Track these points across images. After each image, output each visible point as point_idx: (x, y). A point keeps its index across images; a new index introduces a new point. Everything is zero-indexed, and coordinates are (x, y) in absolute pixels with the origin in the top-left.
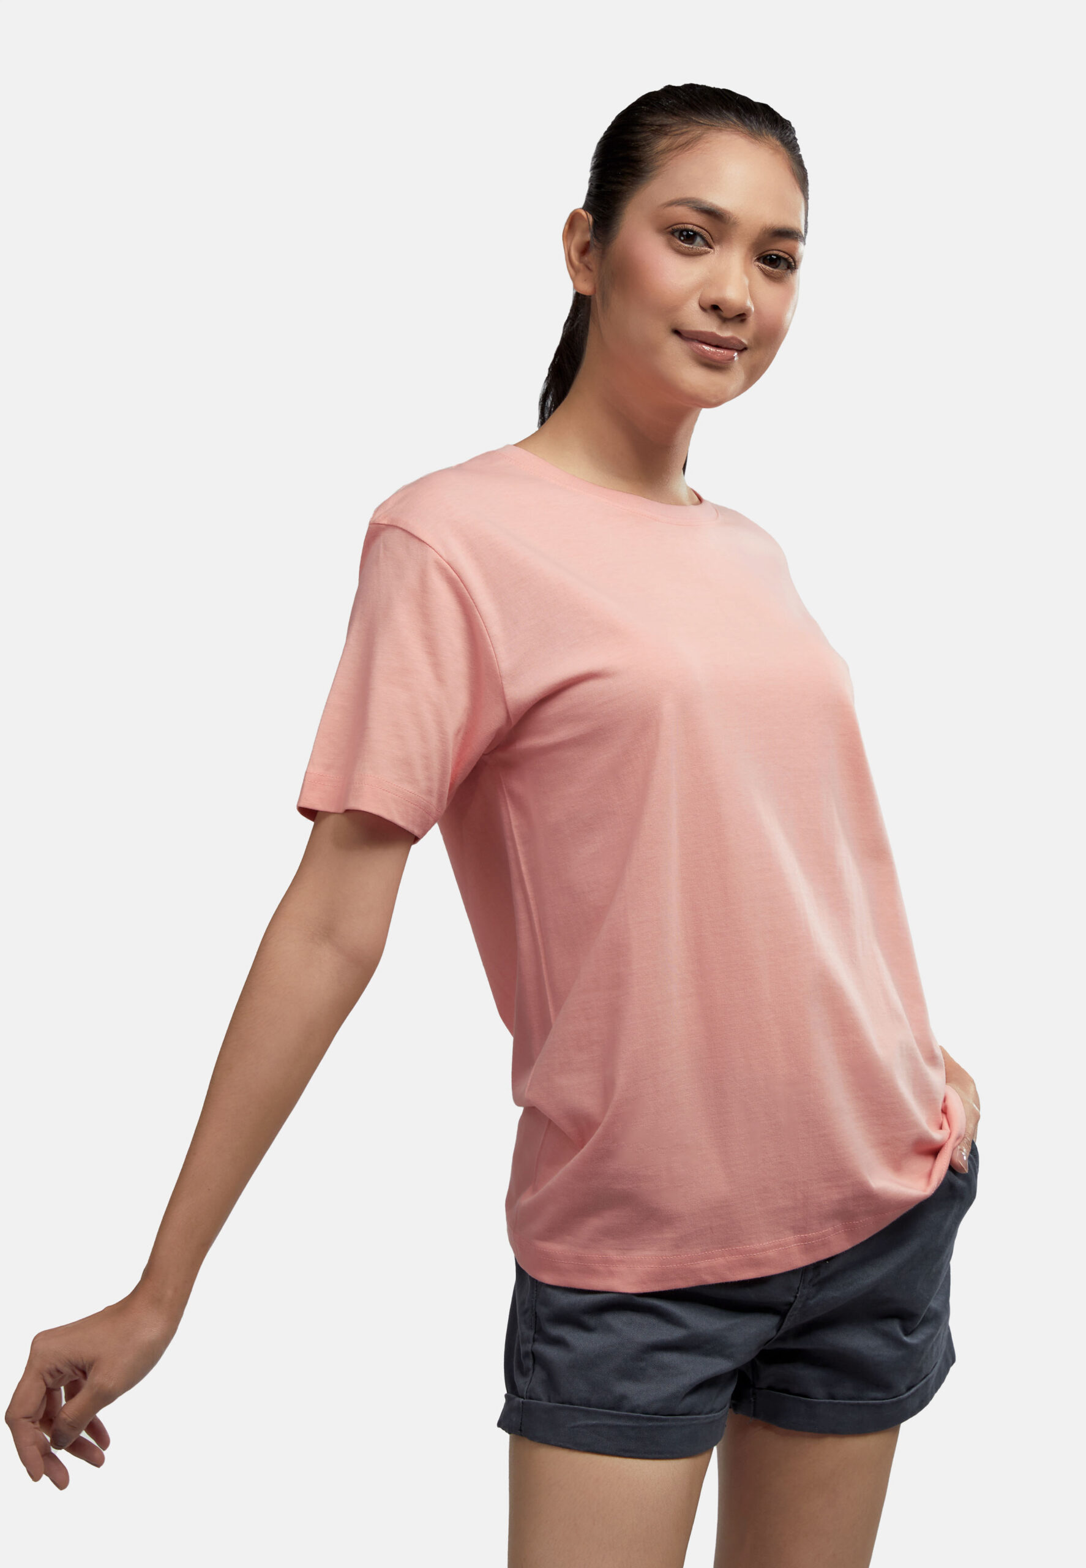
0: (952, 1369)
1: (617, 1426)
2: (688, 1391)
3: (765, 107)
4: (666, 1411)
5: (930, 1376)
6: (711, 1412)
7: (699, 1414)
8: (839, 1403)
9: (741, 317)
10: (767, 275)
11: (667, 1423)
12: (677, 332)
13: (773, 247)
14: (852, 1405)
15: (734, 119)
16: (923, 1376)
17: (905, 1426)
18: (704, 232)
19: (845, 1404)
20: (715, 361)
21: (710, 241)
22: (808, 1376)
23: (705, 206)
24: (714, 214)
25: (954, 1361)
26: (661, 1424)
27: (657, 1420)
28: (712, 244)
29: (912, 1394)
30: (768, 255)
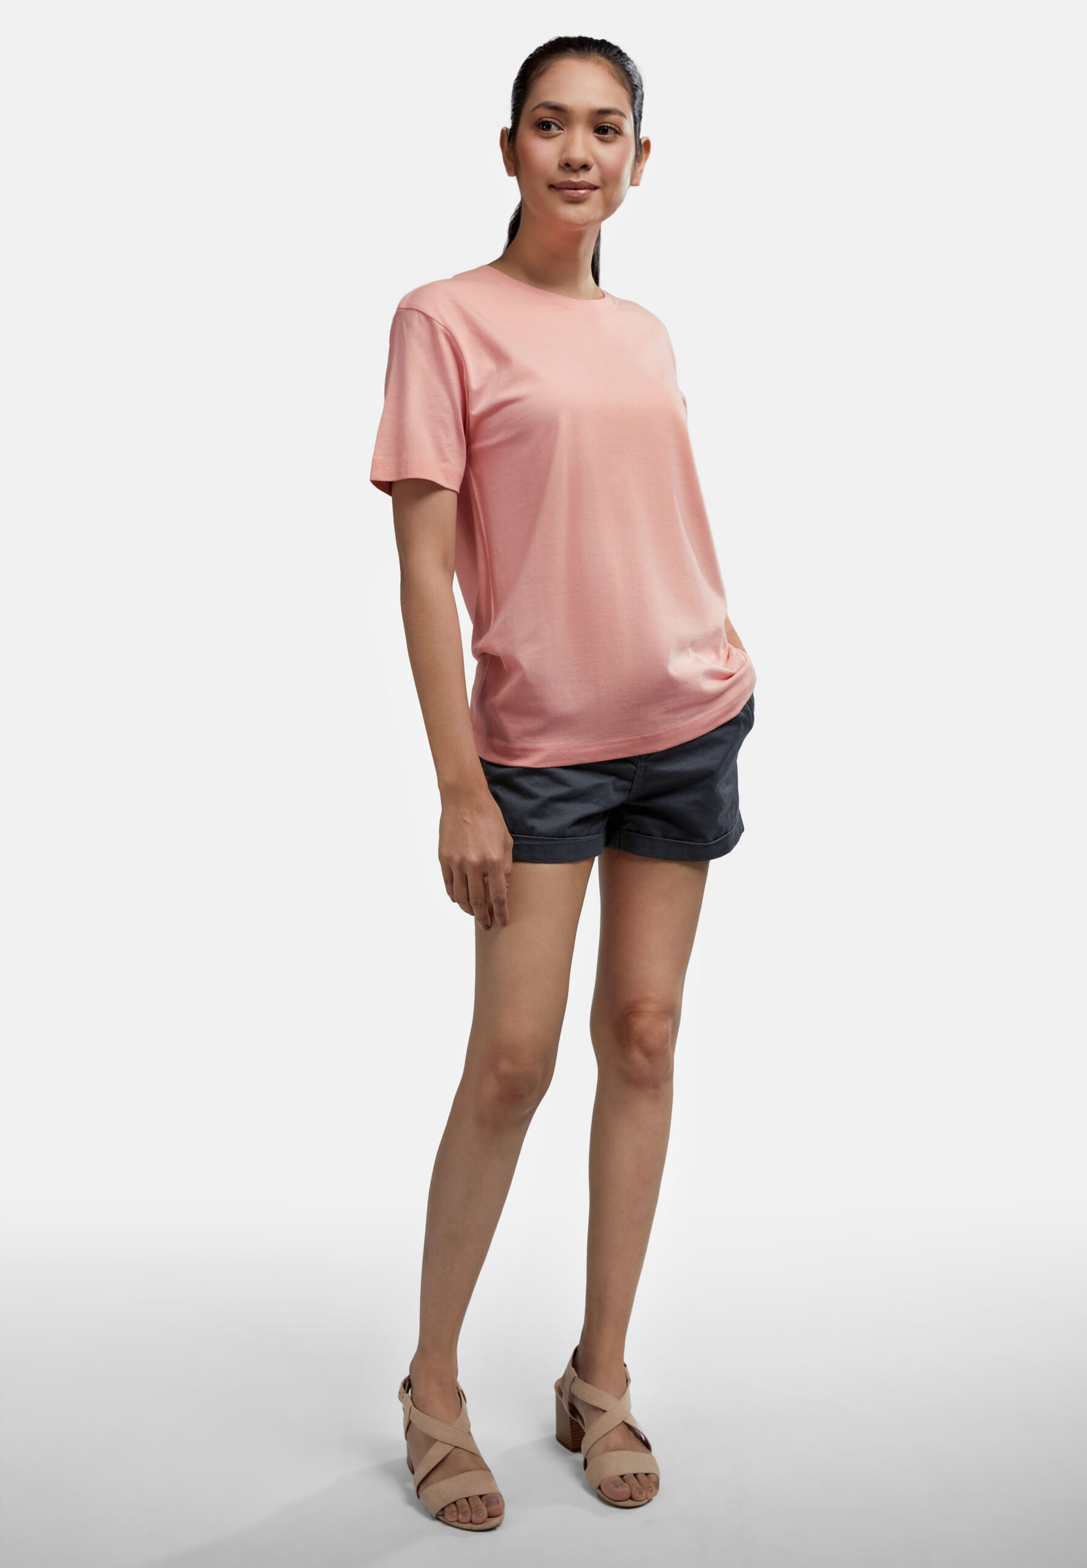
0: (743, 835)
1: (530, 845)
2: (572, 823)
3: (603, 41)
4: (560, 835)
5: (729, 833)
6: (588, 835)
7: (580, 836)
8: (670, 841)
9: (585, 167)
10: (602, 140)
11: (559, 842)
12: (552, 186)
13: (602, 121)
14: (678, 843)
15: (573, 51)
16: (724, 833)
17: (713, 863)
18: (553, 120)
19: (673, 842)
20: (574, 198)
21: (560, 125)
22: (648, 822)
23: (552, 104)
24: (558, 109)
25: (743, 830)
26: (556, 842)
27: (554, 840)
28: (563, 127)
29: (717, 843)
30: (601, 127)
